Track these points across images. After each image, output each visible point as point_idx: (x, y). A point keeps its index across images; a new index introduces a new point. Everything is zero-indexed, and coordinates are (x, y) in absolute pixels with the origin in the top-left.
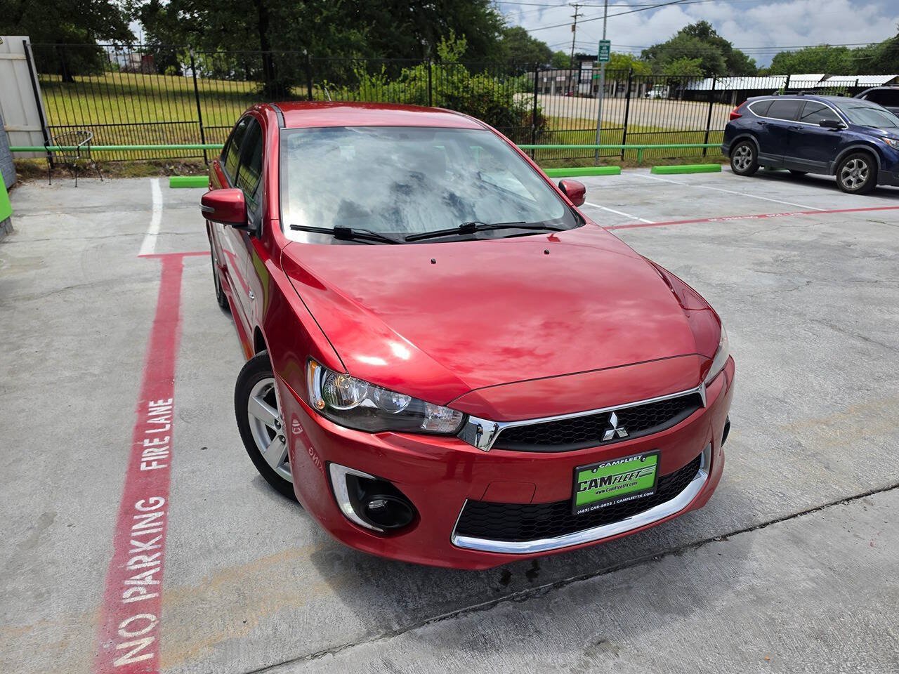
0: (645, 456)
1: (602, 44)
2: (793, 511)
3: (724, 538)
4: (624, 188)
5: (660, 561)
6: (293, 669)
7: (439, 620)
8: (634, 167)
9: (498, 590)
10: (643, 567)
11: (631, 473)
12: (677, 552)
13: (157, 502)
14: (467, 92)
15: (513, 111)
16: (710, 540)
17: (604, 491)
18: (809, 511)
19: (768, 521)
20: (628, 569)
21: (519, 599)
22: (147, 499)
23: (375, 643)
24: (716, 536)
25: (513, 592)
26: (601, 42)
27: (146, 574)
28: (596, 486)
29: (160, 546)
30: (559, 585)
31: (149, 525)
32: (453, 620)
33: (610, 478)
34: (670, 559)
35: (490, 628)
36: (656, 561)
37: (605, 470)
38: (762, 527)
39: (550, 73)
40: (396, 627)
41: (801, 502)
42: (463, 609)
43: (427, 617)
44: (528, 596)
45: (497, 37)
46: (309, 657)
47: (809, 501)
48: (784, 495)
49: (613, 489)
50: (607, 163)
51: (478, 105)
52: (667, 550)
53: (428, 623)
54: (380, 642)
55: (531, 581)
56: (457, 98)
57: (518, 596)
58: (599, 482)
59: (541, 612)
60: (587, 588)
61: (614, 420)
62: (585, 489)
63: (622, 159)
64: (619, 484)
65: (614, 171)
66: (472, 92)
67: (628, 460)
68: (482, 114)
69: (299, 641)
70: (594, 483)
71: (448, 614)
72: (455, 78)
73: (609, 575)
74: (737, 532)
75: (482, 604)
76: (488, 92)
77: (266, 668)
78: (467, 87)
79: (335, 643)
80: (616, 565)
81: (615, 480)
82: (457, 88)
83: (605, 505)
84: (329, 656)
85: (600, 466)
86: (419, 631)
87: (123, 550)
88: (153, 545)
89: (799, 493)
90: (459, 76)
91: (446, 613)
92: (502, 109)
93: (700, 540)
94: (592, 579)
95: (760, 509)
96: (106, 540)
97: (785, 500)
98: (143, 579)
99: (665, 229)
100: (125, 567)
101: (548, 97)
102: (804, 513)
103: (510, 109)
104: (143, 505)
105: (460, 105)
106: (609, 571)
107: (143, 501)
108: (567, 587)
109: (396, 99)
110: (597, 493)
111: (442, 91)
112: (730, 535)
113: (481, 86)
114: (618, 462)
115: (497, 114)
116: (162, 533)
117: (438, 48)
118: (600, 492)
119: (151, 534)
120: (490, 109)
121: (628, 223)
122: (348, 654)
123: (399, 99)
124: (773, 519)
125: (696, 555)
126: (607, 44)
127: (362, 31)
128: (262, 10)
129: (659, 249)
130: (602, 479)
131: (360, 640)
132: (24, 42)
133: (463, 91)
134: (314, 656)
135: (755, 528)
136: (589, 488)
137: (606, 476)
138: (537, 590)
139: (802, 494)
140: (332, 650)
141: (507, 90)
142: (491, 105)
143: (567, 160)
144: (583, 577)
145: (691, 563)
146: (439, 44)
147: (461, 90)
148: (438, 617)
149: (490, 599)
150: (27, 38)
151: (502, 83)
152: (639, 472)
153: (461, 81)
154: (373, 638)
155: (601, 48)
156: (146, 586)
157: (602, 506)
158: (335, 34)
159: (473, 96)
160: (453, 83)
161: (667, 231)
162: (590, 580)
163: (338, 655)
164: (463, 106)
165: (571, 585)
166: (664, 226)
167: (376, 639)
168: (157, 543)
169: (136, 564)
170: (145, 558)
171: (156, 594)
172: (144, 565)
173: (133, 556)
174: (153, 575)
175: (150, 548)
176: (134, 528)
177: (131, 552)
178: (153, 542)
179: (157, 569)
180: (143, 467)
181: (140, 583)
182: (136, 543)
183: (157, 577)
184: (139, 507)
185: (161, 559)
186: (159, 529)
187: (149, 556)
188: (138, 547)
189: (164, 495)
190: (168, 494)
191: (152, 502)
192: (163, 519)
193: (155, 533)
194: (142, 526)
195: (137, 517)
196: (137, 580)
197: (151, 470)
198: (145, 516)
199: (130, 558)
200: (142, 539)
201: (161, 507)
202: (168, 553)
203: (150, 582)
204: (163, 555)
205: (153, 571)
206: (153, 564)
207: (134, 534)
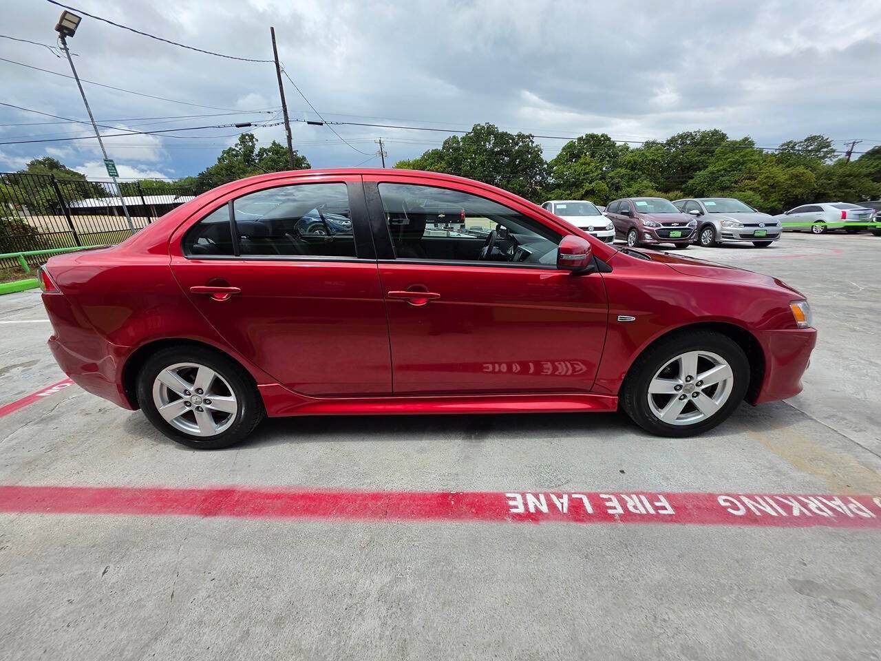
13: (725, 501)
22: (725, 508)
27: (834, 506)
31: (764, 504)
87: (816, 520)
88: (790, 501)
96: (806, 533)
98: (839, 506)
100: (833, 517)
104: (738, 509)
107: (730, 510)
116: (772, 497)
119: (777, 503)
156: (846, 504)
168: (786, 499)
169: (823, 511)
170: (812, 506)
171: (850, 498)
172: (822, 506)
173: (815, 513)
174: (829, 501)
175: (796, 503)
176: (774, 514)
177: (811, 515)
178: (786, 502)
179: (820, 498)
180: (670, 511)
181: (845, 508)
182: (796, 513)
183: (830, 499)
184: (742, 512)
185: (806, 497)
186: (767, 498)
187: (807, 504)
188: (801, 511)
189: (712, 497)
190: (711, 495)
191: (728, 504)
192: (751, 497)
193: (774, 501)
194: (769, 510)
195: (758, 513)
196: (843, 509)
197: (673, 507)
198: (753, 508)
199: (819, 515)
200: (788, 509)
201: (733, 498)
202: (795, 492)
203: (838, 502)
204: (801, 495)
205: (824, 501)
206: (816, 501)
207: (784, 514)
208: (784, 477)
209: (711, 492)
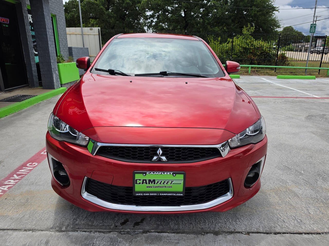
0: (176, 174)
1: (312, 26)
2: (300, 231)
3: (248, 233)
4: (314, 84)
5: (204, 235)
6: (14, 233)
7: (83, 232)
8: (324, 77)
9: (116, 226)
10: (192, 236)
11: (167, 181)
12: (216, 233)
13: (35, 164)
14: (252, 46)
15: (271, 54)
16: (239, 232)
17: (151, 187)
18: (311, 233)
19: (281, 231)
20: (184, 234)
21: (123, 233)
22: (33, 163)
23: (51, 232)
24: (244, 231)
25: (122, 229)
26: (311, 24)
27: (6, 186)
28: (147, 183)
29: (21, 178)
30: (145, 232)
31: (25, 171)
32: (87, 233)
33: (154, 181)
34: (211, 236)
35: (99, 241)
36: (202, 234)
37: (150, 176)
38: (275, 234)
39: (302, 44)
40: (64, 229)
41: (310, 228)
42: (95, 230)
43: (78, 228)
44: (128, 233)
45: (275, 29)
46: (23, 230)
47: (316, 228)
48: (301, 221)
49: (157, 187)
50: (310, 75)
51: (257, 52)
52: (211, 231)
53: (77, 231)
54: (53, 233)
55: (134, 227)
56: (248, 49)
57: (124, 231)
58: (148, 181)
59: (126, 241)
60: (156, 237)
61: (160, 151)
62: (140, 183)
63: (319, 74)
64: (160, 185)
65: (312, 78)
66: (255, 47)
67: (164, 173)
68: (258, 55)
69: (26, 223)
70: (144, 181)
71: (88, 230)
72: (248, 41)
73: (174, 234)
74: (258, 233)
75: (105, 230)
76: (261, 47)
77: (6, 229)
78: (253, 45)
79: (36, 228)
80: (180, 231)
81: (158, 182)
82: (248, 45)
83: (152, 194)
84: (31, 232)
85: (147, 173)
86: (71, 233)
87: (8, 178)
88: (19, 177)
89: (312, 222)
90: (250, 40)
91: (87, 229)
92: (267, 53)
93: (233, 230)
94: (163, 234)
95: (281, 225)
96: (8, 173)
97: (300, 224)
98: (4, 188)
99: (324, 100)
100: (4, 183)
101: (301, 53)
102: (308, 234)
103: (270, 53)
104: (29, 165)
105: (249, 51)
106: (174, 233)
107: (31, 163)
108: (148, 234)
109: (223, 49)
110: (147, 187)
111: (241, 46)
112: (253, 233)
113: (259, 44)
114: (158, 173)
115: (264, 55)
116: (25, 174)
117: (243, 30)
118: (149, 187)
119: (22, 174)
120: (261, 53)
121: (306, 97)
122: (38, 233)
123: (224, 49)
124: (284, 231)
125: (225, 238)
126: (314, 25)
127: (219, 27)
128: (186, 22)
129: (314, 107)
130: (150, 181)
131: (47, 230)
132: (99, 29)
133: (251, 46)
134: (25, 230)
135: (271, 233)
136: (143, 183)
137: (152, 179)
138: (134, 231)
139: (313, 224)
140: (33, 230)
141: (270, 46)
142: (262, 51)
143: (292, 73)
144: (160, 232)
145: (220, 240)
146: (243, 29)
147: (250, 45)
148: (83, 230)
149: (110, 229)
150: (100, 28)
151: (268, 43)
152: (172, 182)
153: (250, 42)
154: (51, 230)
155: (311, 27)
157: (151, 194)
158: (209, 29)
159: (255, 48)
160: (247, 43)
161: (324, 101)
162: (162, 234)
163: (34, 233)
164: (250, 51)
165: (151, 234)
166: (323, 99)
167: (53, 231)
168: (21, 177)
169: (8, 182)
170: (12, 181)
171: (2, 194)
172: (9, 183)
173: (9, 180)
174: (9, 187)
175: (17, 178)
176: (20, 171)
177: (11, 178)
178: (20, 176)
179: (12, 186)
180: (42, 153)
181: (2, 189)
182: (15, 176)
183: (9, 188)
184: (28, 165)
185: (16, 182)
186: (26, 173)
187: (14, 180)
188: (14, 177)
189: (39, 162)
190: (40, 163)
191: (33, 164)
192: (31, 170)
193: (24, 174)
194: (23, 171)
195: (24, 168)
196: (3, 187)
197: (43, 154)
198: (27, 168)
199: (8, 180)
200: (18, 175)
201: (34, 166)
202: (21, 181)
203: (5, 189)
204: (18, 181)
205: (10, 186)
206: (12, 183)
207: (18, 173)
208: (29, 183)
209: (41, 163)
